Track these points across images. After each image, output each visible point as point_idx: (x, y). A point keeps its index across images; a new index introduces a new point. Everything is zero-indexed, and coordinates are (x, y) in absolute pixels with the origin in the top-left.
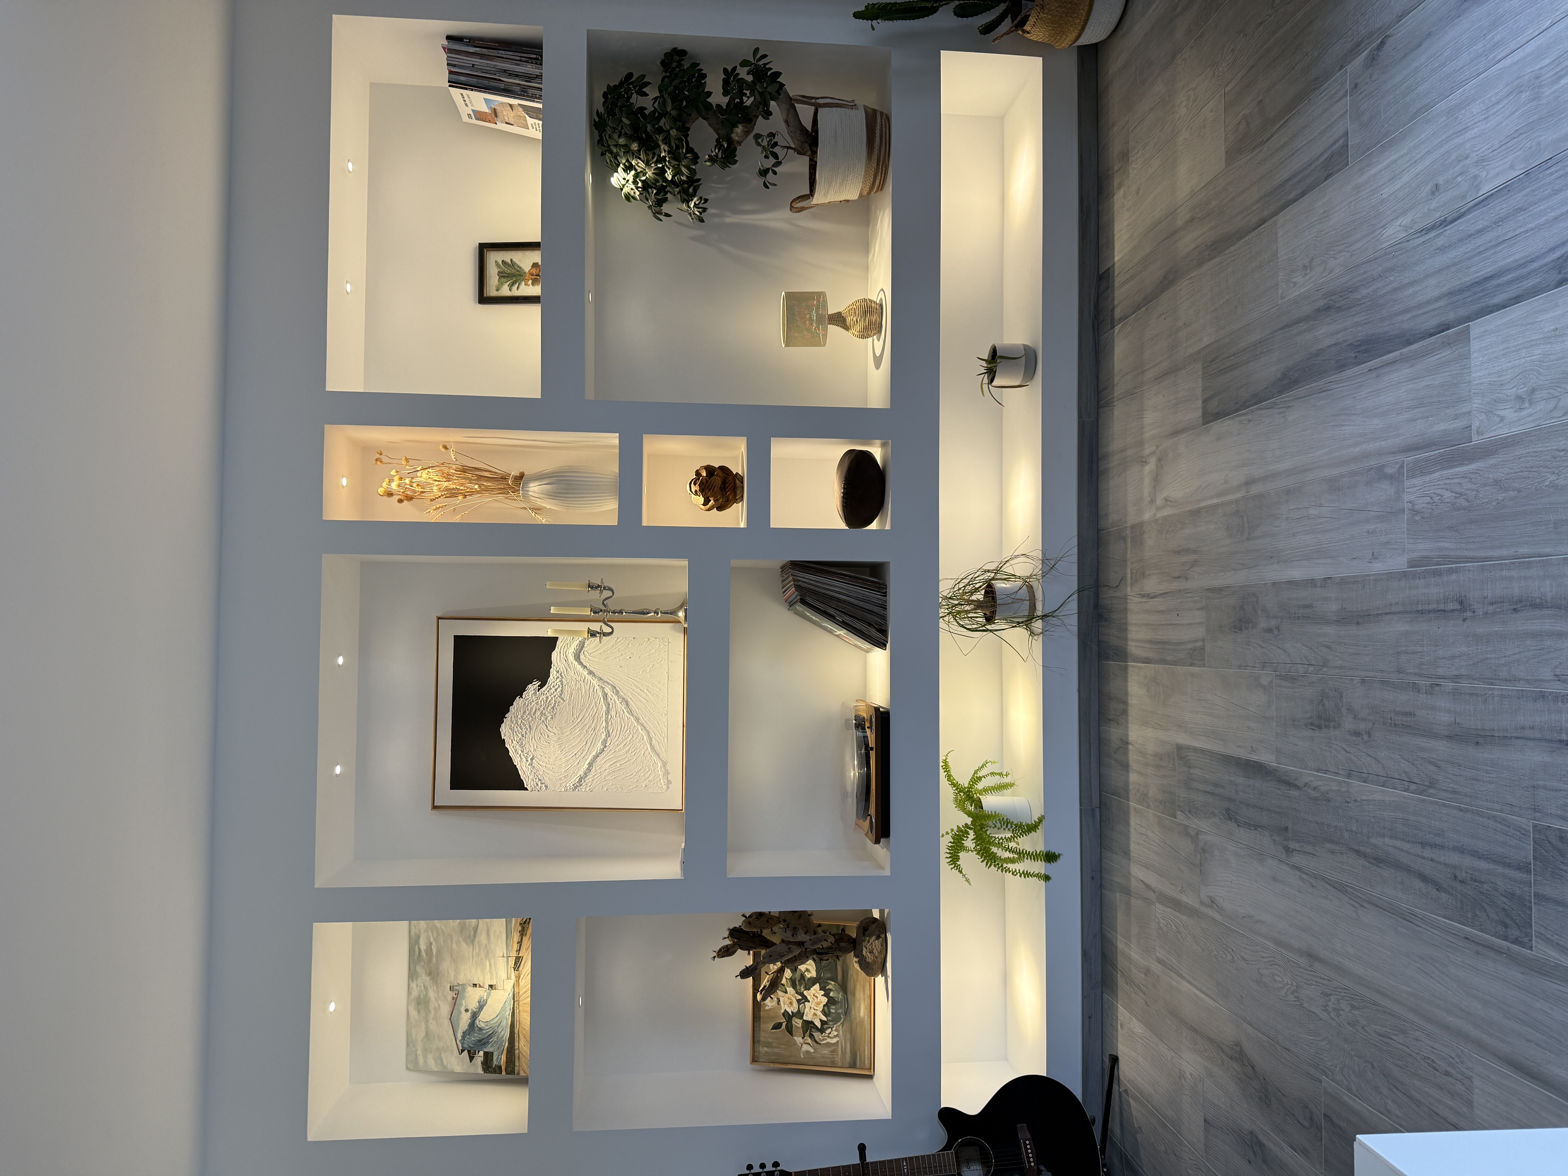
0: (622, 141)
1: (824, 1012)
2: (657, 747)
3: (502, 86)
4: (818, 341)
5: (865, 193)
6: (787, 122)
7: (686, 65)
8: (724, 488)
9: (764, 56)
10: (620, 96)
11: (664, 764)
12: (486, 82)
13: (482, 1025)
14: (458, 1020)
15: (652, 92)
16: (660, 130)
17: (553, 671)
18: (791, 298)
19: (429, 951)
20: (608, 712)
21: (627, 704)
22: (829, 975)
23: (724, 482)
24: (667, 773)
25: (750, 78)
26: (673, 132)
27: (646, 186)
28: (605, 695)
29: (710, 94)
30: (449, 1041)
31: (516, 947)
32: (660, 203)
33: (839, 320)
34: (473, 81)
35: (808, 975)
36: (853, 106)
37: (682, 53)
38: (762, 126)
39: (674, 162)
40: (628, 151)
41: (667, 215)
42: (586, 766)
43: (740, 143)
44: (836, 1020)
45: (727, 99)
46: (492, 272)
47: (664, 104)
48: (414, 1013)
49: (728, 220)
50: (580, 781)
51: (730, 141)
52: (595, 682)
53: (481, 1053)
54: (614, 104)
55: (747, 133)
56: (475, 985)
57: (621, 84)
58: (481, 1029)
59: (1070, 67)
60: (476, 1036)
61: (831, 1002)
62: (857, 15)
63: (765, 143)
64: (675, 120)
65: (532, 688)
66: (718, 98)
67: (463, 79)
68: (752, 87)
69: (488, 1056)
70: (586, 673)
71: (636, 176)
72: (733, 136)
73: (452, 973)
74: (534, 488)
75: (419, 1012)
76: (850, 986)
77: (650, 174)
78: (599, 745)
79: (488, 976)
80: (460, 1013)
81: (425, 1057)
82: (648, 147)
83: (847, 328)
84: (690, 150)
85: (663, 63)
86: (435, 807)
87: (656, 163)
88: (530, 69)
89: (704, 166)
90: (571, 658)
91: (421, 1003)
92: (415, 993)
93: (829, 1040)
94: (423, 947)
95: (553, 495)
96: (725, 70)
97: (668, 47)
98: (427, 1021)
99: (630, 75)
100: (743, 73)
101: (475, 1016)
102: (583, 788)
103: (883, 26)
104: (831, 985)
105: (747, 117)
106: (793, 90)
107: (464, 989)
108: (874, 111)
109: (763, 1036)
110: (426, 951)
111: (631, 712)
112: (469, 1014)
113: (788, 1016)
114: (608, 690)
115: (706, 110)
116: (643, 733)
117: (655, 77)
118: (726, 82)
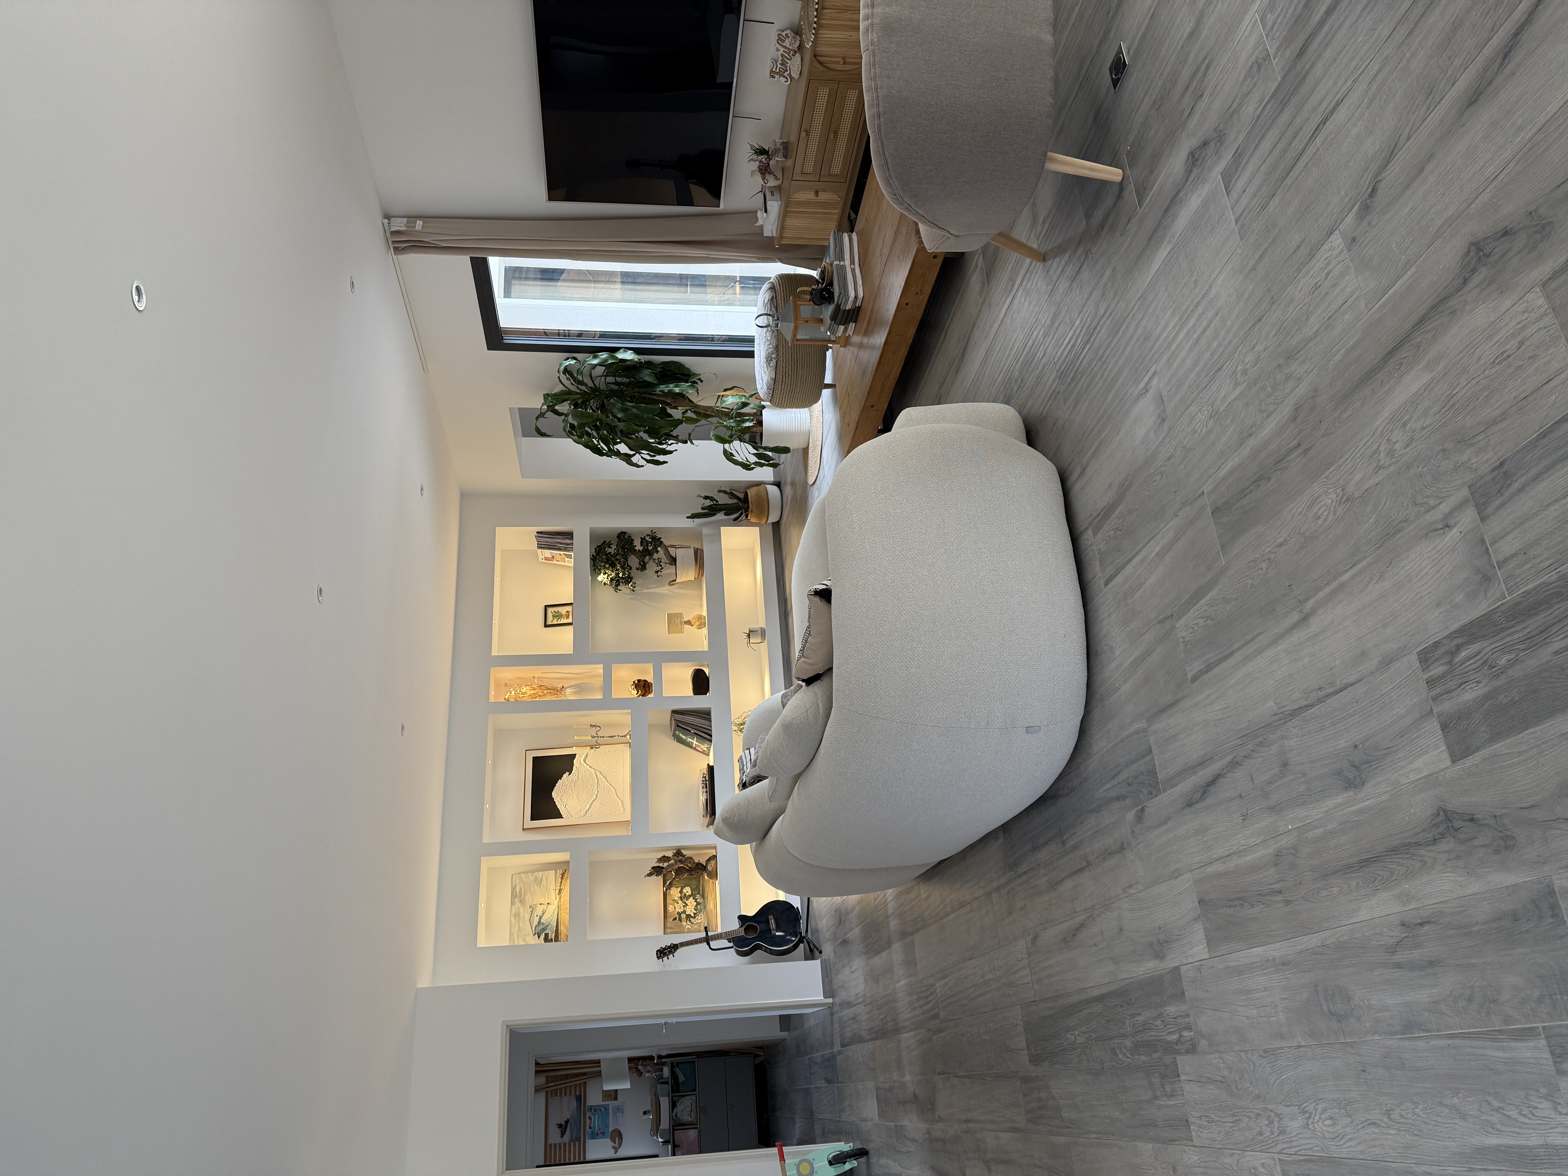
0: (602, 564)
1: (695, 909)
2: (619, 795)
3: (557, 547)
4: (681, 631)
5: (696, 577)
6: (665, 554)
7: (626, 537)
8: (644, 686)
9: (655, 533)
10: (601, 549)
11: (622, 802)
12: (551, 547)
13: (544, 922)
14: (533, 921)
15: (614, 547)
16: (617, 560)
17: (574, 768)
18: (670, 616)
19: (520, 892)
20: (598, 783)
21: (606, 779)
22: (696, 892)
23: (644, 684)
24: (623, 805)
25: (650, 540)
26: (622, 560)
27: (612, 580)
28: (597, 776)
29: (635, 546)
30: (528, 930)
31: (559, 884)
32: (617, 586)
33: (688, 623)
34: (547, 546)
35: (687, 894)
36: (689, 547)
37: (625, 533)
38: (655, 556)
39: (623, 570)
40: (605, 567)
41: (620, 590)
42: (589, 806)
43: (648, 563)
44: (700, 912)
45: (642, 548)
46: (550, 615)
47: (619, 550)
48: (513, 920)
49: (644, 591)
50: (586, 812)
51: (644, 562)
52: (592, 771)
53: (544, 934)
54: (599, 551)
55: (650, 559)
56: (541, 904)
57: (602, 544)
58: (543, 923)
59: (770, 530)
60: (541, 927)
61: (698, 904)
62: (687, 517)
63: (657, 562)
64: (623, 555)
65: (565, 775)
66: (639, 547)
67: (542, 546)
68: (651, 543)
69: (546, 935)
70: (588, 767)
71: (608, 576)
72: (645, 560)
73: (531, 900)
74: (568, 691)
75: (515, 919)
76: (706, 895)
77: (613, 575)
78: (594, 797)
79: (547, 899)
80: (534, 917)
81: (518, 940)
82: (613, 566)
83: (692, 626)
84: (628, 566)
85: (617, 537)
86: (524, 829)
87: (616, 571)
88: (568, 541)
89: (634, 572)
90: (582, 761)
91: (517, 915)
92: (514, 911)
93: (698, 921)
94: (518, 891)
95: (576, 693)
96: (641, 538)
97: (619, 531)
98: (519, 923)
99: (605, 542)
100: (647, 538)
101: (541, 918)
102: (588, 815)
103: (697, 521)
104: (698, 896)
105: (650, 554)
106: (666, 543)
107: (536, 907)
108: (698, 549)
109: (668, 925)
110: (519, 892)
111: (607, 782)
112: (538, 917)
113: (679, 914)
114: (598, 773)
115: (633, 551)
116: (613, 790)
117: (615, 542)
118: (642, 542)
